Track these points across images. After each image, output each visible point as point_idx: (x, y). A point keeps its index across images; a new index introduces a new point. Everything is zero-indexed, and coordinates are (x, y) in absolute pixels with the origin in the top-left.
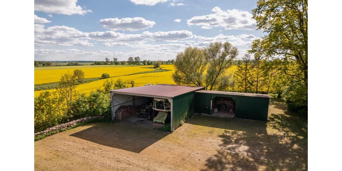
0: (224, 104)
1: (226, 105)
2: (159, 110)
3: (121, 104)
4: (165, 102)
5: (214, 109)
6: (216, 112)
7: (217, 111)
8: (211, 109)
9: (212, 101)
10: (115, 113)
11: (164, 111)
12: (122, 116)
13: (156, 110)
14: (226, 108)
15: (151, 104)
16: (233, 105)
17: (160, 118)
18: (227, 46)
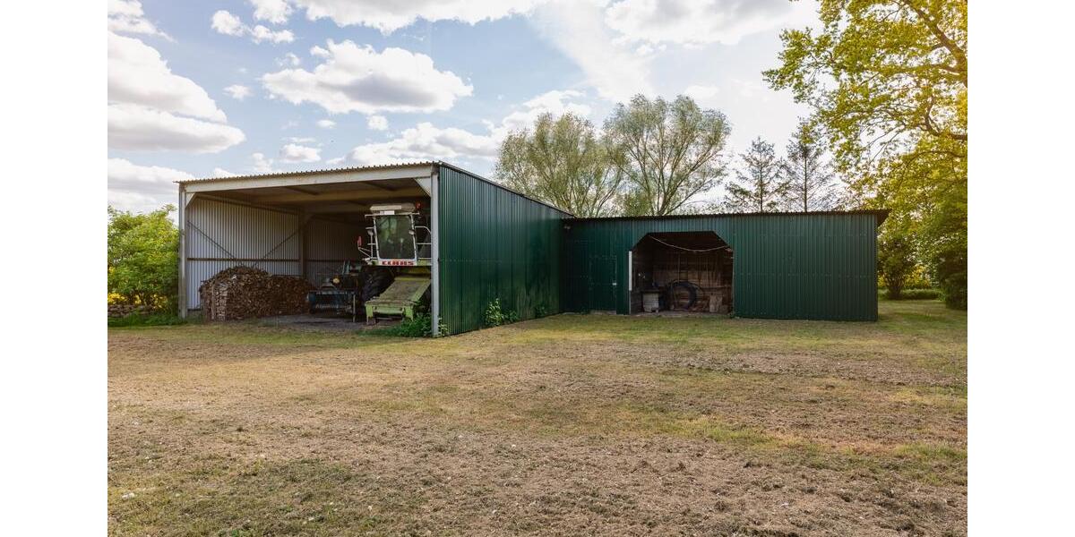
0: (685, 284)
1: (692, 290)
2: (392, 261)
3: (234, 260)
4: (415, 217)
5: (645, 297)
6: (654, 311)
7: (656, 305)
8: (630, 289)
9: (630, 253)
10: (201, 290)
11: (415, 264)
12: (228, 302)
13: (380, 262)
14: (694, 299)
15: (359, 242)
16: (723, 283)
17: (395, 298)
18: (685, 108)
